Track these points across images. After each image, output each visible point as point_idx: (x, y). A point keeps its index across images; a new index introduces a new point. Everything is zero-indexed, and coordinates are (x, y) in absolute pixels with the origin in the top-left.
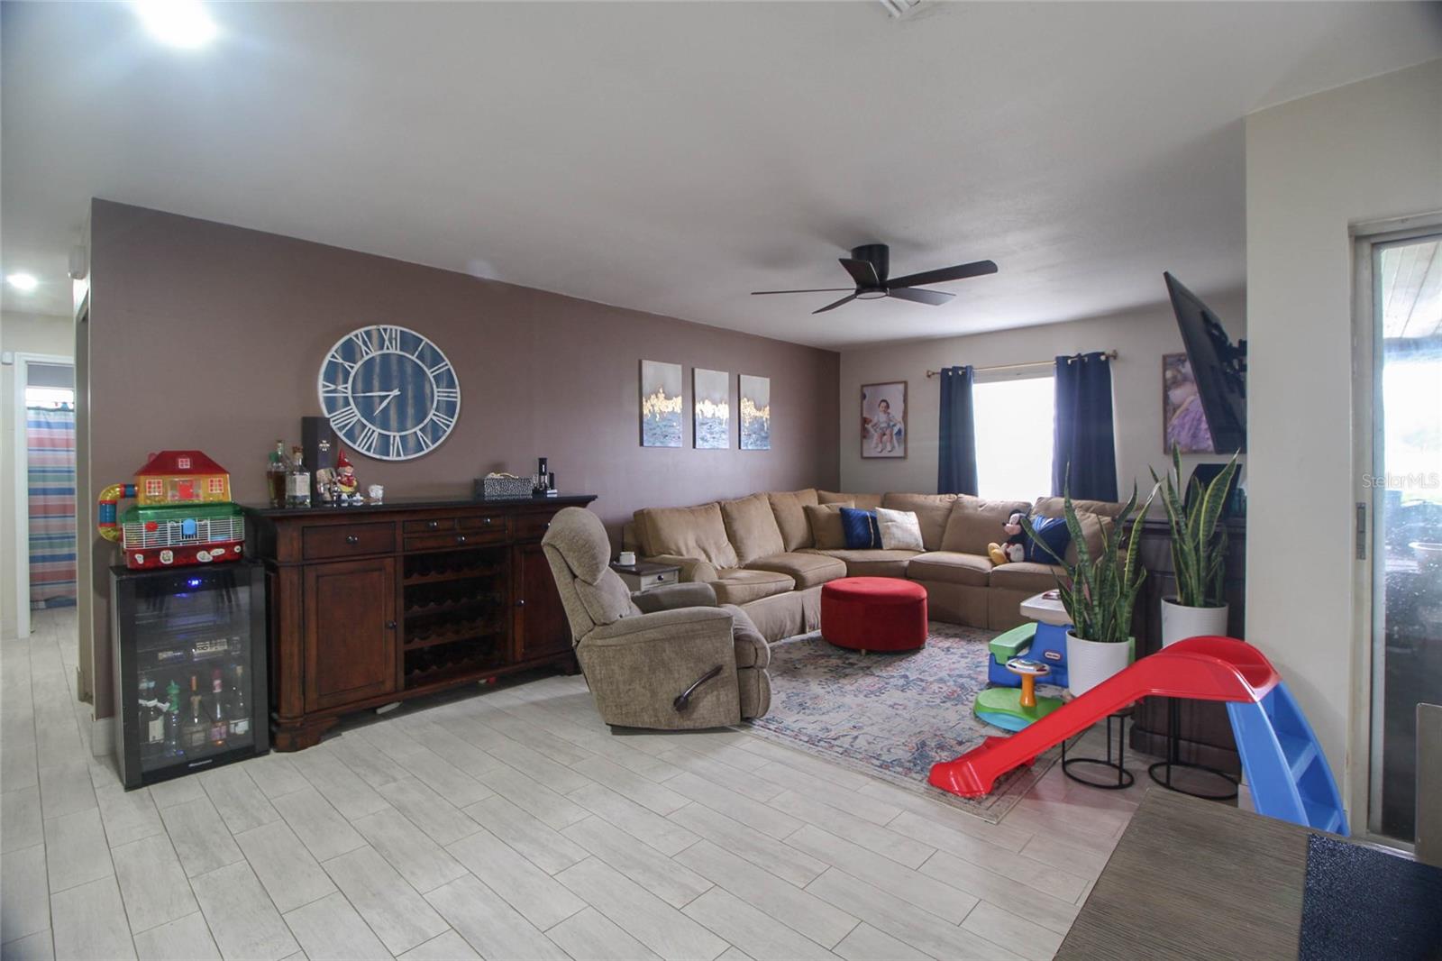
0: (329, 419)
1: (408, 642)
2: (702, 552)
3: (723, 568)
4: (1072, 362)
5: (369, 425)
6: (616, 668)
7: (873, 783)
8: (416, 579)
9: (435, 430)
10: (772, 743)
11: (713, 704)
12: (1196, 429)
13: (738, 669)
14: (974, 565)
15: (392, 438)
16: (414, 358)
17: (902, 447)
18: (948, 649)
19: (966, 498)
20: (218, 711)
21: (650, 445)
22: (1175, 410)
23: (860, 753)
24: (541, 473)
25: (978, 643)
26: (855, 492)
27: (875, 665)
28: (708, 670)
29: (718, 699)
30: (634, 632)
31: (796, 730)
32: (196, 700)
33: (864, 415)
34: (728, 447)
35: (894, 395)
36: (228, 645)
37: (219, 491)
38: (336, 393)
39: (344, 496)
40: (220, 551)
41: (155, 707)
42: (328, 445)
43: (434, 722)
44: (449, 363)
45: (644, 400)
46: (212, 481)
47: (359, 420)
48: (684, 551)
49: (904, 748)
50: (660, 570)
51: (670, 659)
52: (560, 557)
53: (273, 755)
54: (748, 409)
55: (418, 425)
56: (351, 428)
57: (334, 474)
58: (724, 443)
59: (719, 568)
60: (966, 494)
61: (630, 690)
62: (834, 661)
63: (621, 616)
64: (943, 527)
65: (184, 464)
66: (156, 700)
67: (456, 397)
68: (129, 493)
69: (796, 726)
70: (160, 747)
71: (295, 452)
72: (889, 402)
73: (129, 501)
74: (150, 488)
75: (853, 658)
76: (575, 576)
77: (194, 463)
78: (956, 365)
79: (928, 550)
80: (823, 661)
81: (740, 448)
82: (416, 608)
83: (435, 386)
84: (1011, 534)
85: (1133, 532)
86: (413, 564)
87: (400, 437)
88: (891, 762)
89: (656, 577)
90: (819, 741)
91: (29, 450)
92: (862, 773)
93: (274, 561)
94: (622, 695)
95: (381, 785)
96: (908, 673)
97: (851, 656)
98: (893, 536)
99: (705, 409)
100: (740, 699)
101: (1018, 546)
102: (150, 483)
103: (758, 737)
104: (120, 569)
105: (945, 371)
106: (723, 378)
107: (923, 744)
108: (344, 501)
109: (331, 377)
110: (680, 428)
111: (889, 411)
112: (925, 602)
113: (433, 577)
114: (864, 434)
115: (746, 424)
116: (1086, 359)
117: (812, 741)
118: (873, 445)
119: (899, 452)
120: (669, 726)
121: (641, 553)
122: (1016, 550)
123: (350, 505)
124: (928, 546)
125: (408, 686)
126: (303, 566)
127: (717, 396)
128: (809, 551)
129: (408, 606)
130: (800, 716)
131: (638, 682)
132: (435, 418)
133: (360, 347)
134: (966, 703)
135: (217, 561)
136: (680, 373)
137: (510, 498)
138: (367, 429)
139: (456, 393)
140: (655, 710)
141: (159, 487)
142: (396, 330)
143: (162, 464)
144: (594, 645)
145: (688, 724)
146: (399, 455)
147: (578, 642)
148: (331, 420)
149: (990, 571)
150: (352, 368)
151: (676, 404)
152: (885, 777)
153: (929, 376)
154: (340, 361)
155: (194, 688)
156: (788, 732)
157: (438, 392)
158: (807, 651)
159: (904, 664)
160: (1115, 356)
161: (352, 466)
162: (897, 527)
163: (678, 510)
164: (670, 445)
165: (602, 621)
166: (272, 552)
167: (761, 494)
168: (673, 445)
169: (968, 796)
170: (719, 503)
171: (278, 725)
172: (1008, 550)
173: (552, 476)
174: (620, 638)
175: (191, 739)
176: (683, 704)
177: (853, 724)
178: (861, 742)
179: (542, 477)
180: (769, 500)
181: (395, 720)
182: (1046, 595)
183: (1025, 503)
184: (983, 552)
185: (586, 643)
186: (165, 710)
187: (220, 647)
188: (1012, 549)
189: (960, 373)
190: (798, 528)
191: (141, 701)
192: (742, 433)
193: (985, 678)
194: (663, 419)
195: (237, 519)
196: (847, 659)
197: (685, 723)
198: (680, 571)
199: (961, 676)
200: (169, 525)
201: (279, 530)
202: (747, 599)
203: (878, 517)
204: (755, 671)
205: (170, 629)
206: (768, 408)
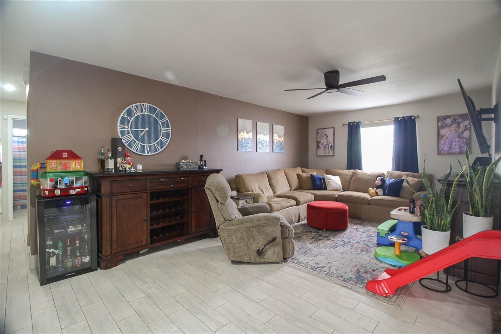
0: (121, 139)
1: (151, 225)
2: (261, 191)
3: (268, 197)
4: (400, 119)
5: (137, 141)
6: (234, 238)
7: (342, 288)
8: (155, 201)
9: (162, 144)
10: (297, 269)
11: (272, 253)
12: (451, 145)
13: (282, 238)
14: (364, 197)
15: (145, 146)
16: (154, 116)
17: (333, 152)
18: (357, 229)
19: (358, 171)
20: (78, 253)
21: (241, 150)
22: (442, 138)
23: (334, 274)
24: (201, 161)
25: (367, 227)
26: (315, 168)
27: (330, 236)
28: (270, 239)
29: (274, 250)
30: (241, 224)
31: (305, 263)
32: (69, 249)
33: (318, 140)
34: (269, 151)
35: (330, 132)
36: (82, 227)
37: (78, 166)
38: (124, 129)
39: (127, 169)
40: (79, 190)
41: (53, 252)
42: (121, 149)
43: (162, 257)
44: (167, 118)
45: (239, 133)
46: (76, 162)
47: (133, 139)
48: (254, 191)
49: (351, 272)
50: (246, 198)
51: (255, 234)
52: (212, 193)
53: (99, 270)
54: (276, 137)
55: (156, 141)
56: (130, 142)
57: (124, 160)
58: (268, 150)
59: (267, 197)
60: (358, 169)
61: (239, 247)
62: (314, 234)
63: (235, 217)
64: (350, 182)
65: (65, 155)
66: (53, 249)
67: (170, 131)
68: (43, 167)
69: (305, 262)
70: (55, 268)
71: (108, 151)
72: (327, 135)
73: (43, 170)
74: (51, 164)
75: (321, 232)
76: (218, 201)
77: (69, 155)
78: (354, 121)
79: (344, 191)
80: (309, 234)
81: (273, 152)
82: (155, 212)
83: (162, 127)
84: (377, 185)
85: (453, 185)
86: (154, 195)
87: (149, 146)
88: (348, 279)
89: (245, 200)
90: (316, 269)
91: (13, 151)
92: (337, 284)
93: (99, 194)
94: (236, 249)
95: (141, 285)
96: (344, 239)
97: (319, 232)
98: (331, 185)
99: (260, 137)
100: (283, 250)
101: (381, 189)
102: (51, 163)
103: (291, 266)
104: (40, 197)
105: (350, 123)
106: (267, 125)
107: (358, 271)
108: (127, 171)
109: (122, 123)
110: (251, 144)
111: (327, 138)
112: (348, 211)
113: (161, 200)
114: (318, 147)
115: (275, 143)
116: (406, 118)
117: (312, 268)
118: (321, 151)
119: (331, 154)
120: (255, 261)
121: (238, 191)
122: (380, 191)
123: (130, 172)
124: (344, 189)
125: (152, 242)
126: (111, 196)
127: (265, 132)
128: (300, 190)
129: (151, 212)
130: (305, 257)
131: (243, 243)
132: (162, 139)
133: (134, 111)
134: (370, 252)
135: (77, 194)
136: (252, 123)
137: (190, 170)
138: (136, 143)
139: (170, 129)
140: (249, 254)
141: (55, 164)
142: (147, 105)
143: (56, 155)
144: (225, 229)
145: (262, 261)
146: (148, 153)
147: (219, 227)
148: (123, 139)
149: (371, 199)
150: (131, 119)
151: (250, 135)
152: (347, 286)
153: (343, 125)
154: (126, 116)
155: (69, 244)
156: (302, 264)
157: (163, 129)
158: (302, 229)
159: (341, 235)
160: (418, 117)
161: (130, 157)
162: (332, 182)
163: (252, 175)
164: (248, 151)
165: (229, 219)
166: (100, 191)
167: (281, 169)
168: (249, 150)
169: (384, 295)
170: (266, 172)
171: (101, 259)
172: (377, 191)
173: (205, 161)
174: (236, 226)
175: (67, 264)
176: (260, 253)
177: (327, 261)
178: (333, 269)
179: (202, 162)
180: (284, 171)
181: (147, 256)
182: (399, 209)
183: (382, 173)
184: (367, 192)
185: (222, 228)
186: (57, 253)
187: (79, 228)
188: (378, 190)
189: (356, 124)
190: (295, 182)
191: (47, 250)
192: (274, 146)
193: (375, 241)
194: (245, 141)
195: (85, 177)
196: (319, 233)
197: (261, 260)
198: (254, 198)
199: (365, 241)
200: (59, 179)
201: (102, 182)
202: (279, 209)
203: (325, 178)
204: (289, 239)
205: (60, 220)
206: (283, 137)
